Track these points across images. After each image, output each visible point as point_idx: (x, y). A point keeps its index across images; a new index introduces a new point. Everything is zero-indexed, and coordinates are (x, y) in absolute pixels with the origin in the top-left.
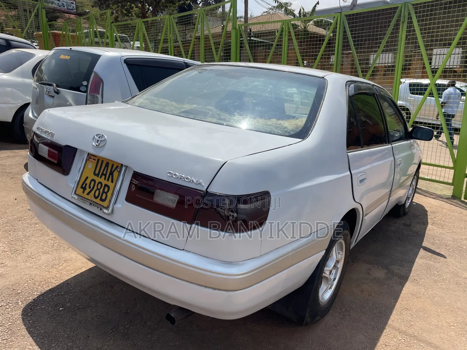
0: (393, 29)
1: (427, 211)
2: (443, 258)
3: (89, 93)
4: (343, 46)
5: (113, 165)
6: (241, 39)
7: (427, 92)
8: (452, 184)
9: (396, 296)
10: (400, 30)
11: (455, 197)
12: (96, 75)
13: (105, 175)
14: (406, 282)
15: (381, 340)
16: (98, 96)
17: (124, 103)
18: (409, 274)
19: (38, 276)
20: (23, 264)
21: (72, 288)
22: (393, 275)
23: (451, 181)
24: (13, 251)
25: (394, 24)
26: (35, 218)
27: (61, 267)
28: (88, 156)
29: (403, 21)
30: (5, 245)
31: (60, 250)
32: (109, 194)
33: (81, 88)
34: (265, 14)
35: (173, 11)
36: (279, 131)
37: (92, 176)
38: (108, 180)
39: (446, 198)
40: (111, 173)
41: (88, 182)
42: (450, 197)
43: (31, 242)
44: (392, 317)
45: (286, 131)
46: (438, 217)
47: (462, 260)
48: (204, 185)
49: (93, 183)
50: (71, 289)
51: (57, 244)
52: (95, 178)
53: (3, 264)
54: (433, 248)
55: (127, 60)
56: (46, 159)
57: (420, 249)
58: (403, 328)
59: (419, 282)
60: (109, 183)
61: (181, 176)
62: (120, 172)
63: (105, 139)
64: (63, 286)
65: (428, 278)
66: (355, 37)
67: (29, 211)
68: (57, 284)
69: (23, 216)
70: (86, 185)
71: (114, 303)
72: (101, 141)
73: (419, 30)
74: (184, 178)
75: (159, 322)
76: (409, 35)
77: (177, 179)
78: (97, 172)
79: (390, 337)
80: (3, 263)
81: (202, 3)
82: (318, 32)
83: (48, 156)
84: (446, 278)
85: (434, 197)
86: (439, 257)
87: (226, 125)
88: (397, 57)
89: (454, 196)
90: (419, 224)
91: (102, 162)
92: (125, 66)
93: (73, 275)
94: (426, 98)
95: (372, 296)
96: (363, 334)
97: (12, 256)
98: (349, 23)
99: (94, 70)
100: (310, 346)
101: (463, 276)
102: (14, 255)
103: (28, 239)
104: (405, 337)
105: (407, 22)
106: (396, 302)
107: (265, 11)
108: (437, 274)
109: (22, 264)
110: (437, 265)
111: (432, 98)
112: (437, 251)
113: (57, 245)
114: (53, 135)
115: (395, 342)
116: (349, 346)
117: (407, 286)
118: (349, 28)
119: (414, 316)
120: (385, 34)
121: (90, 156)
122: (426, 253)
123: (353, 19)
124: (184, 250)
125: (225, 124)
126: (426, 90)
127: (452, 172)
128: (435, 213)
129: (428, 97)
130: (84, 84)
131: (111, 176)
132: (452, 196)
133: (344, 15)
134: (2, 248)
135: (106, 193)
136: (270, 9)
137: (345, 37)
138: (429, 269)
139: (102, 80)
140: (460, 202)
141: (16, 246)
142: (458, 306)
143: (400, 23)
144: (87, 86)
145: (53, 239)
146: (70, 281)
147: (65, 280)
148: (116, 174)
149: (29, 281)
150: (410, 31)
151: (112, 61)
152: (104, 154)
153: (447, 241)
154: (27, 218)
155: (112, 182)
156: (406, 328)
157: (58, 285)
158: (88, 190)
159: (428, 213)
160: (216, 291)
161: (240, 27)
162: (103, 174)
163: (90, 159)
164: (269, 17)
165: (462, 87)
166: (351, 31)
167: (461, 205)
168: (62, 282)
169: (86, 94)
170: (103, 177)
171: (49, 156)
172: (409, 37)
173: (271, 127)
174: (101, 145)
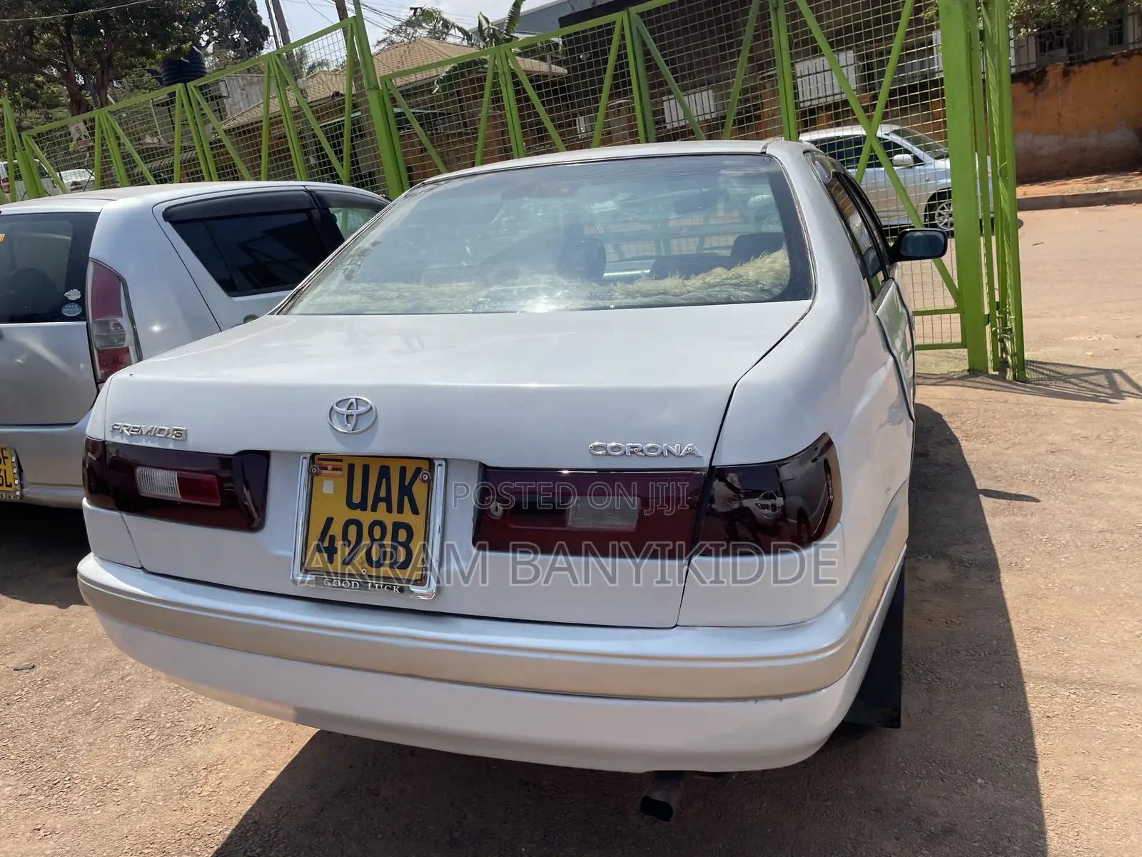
0: (756, 29)
1: (940, 415)
2: (1035, 503)
3: (93, 319)
4: (652, 87)
5: (403, 471)
6: (352, 116)
7: (864, 157)
8: (962, 345)
9: (999, 609)
10: (773, 27)
11: (975, 371)
12: (100, 266)
13: (388, 500)
14: (999, 573)
15: (1033, 711)
16: (119, 320)
17: (278, 314)
18: (993, 555)
19: (161, 828)
20: (99, 812)
21: (274, 830)
22: (966, 567)
23: (958, 340)
24: (46, 788)
25: (756, 17)
26: (48, 686)
27: (208, 788)
28: (313, 463)
29: (776, 6)
30: (12, 781)
31: (175, 746)
32: (416, 546)
33: (65, 310)
34: (383, 45)
35: (141, 76)
36: (747, 293)
37: (343, 514)
38: (400, 511)
39: (959, 379)
40: (406, 490)
41: (336, 530)
42: (966, 373)
43: (79, 751)
44: (1020, 655)
45: (762, 290)
46: (968, 422)
47: (1071, 497)
48: (701, 455)
49: (353, 530)
50: (271, 832)
51: (156, 733)
52: (357, 514)
53: (39, 830)
54: (1001, 487)
55: (169, 211)
56: (177, 502)
57: (979, 497)
58: (1056, 671)
59: (1023, 566)
60: (407, 517)
61: (631, 448)
62: (430, 483)
63: (371, 408)
64: (246, 833)
65: (1033, 552)
66: (673, 62)
67: (17, 672)
68: (227, 833)
69: (10, 691)
70: (332, 539)
71: (408, 830)
72: (358, 415)
73: (816, 22)
74: (642, 451)
75: (545, 836)
76: (796, 36)
77: (624, 457)
78: (357, 498)
79: (1045, 698)
80: (39, 827)
81: (213, 42)
82: (531, 69)
83: (182, 494)
84: (1067, 542)
85: (934, 381)
86: (1025, 504)
87: (615, 308)
88: (780, 90)
89: (973, 370)
90: (942, 446)
91: (366, 469)
92: (168, 227)
93: (256, 796)
94: (864, 171)
95: (955, 624)
96: (992, 709)
97: (53, 802)
98: (652, 32)
99: (91, 254)
100: (906, 772)
101: (1094, 528)
102: (56, 796)
103: (68, 745)
104: (1073, 687)
105: (784, 7)
106: (1008, 621)
107: (380, 40)
108: (1044, 540)
109: (95, 813)
110: (1033, 520)
111: (877, 169)
112: (1014, 492)
113: (158, 736)
114: (180, 434)
115: (1060, 704)
116: (981, 743)
117: (1007, 581)
118: (655, 43)
119: (1061, 638)
120: (740, 43)
121: (318, 462)
122: (995, 502)
123: (658, 20)
124: (676, 625)
125: (612, 306)
126: (859, 151)
127: (956, 318)
128: (957, 414)
129: (867, 170)
130: (70, 298)
131: (406, 497)
132: (969, 371)
133: (637, 13)
134: (7, 789)
135: (406, 545)
136: (392, 32)
137: (651, 65)
138: (1022, 533)
139: (120, 279)
140: (989, 379)
141: (44, 773)
142: (1125, 590)
143: (769, 13)
144: (81, 302)
145: (136, 723)
146: (256, 816)
147: (241, 817)
148: (418, 490)
149: (146, 851)
150: (795, 27)
151: (132, 221)
152: (379, 445)
153: (1017, 465)
154: (28, 693)
155: (415, 511)
156: (1062, 669)
157: (231, 837)
158: (342, 550)
159: (946, 419)
160: (786, 701)
161: (388, 82)
162: (377, 499)
163: (324, 472)
164: (402, 52)
165: (887, 135)
166: (661, 49)
167: (994, 385)
168: (236, 822)
169: (85, 323)
170: (382, 506)
171: (183, 492)
172: (796, 40)
173: (724, 288)
174: (362, 426)
